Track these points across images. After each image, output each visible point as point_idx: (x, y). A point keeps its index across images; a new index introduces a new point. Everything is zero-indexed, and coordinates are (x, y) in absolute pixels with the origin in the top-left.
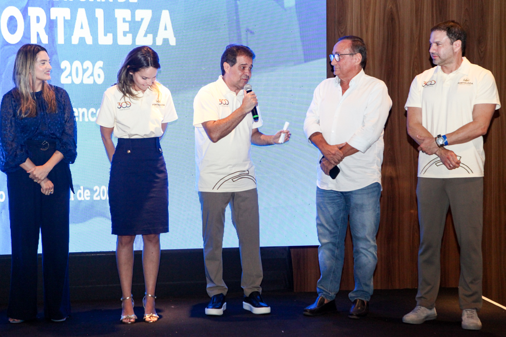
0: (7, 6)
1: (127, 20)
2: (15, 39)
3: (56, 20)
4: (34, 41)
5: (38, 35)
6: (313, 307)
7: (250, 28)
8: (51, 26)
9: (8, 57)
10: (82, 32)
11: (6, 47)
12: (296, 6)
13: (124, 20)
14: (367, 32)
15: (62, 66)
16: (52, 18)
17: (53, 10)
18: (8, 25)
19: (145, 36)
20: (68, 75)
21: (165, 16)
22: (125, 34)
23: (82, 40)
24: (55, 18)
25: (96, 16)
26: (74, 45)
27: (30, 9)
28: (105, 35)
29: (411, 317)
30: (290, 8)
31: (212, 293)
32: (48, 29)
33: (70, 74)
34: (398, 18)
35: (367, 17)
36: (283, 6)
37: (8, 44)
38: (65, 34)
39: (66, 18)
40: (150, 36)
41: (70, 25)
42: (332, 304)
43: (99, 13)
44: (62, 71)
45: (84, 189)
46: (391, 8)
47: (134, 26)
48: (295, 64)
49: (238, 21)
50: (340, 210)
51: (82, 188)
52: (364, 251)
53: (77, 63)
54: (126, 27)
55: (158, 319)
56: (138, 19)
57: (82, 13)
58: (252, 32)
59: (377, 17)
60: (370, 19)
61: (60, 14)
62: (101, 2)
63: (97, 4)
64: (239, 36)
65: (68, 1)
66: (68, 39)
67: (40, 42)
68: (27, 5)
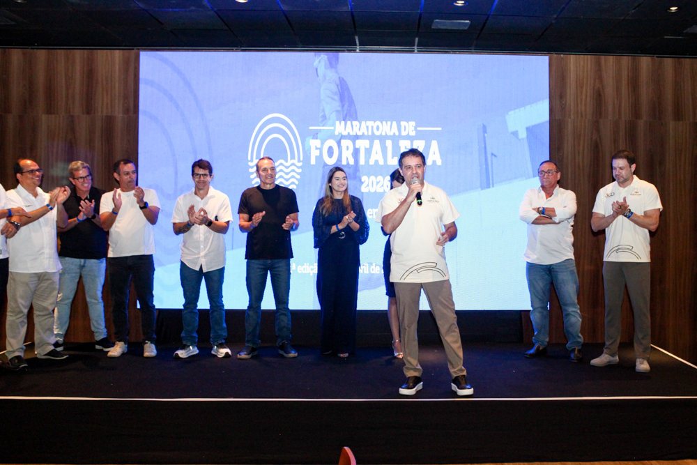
0: (328, 139)
2: (331, 162)
3: (360, 148)
5: (347, 159)
6: (532, 351)
7: (495, 154)
8: (356, 152)
10: (376, 156)
11: (326, 167)
12: (527, 137)
14: (579, 156)
15: (363, 180)
16: (357, 147)
17: (357, 141)
18: (328, 152)
20: (366, 186)
21: (434, 144)
23: (376, 162)
25: (387, 145)
26: (371, 166)
27: (342, 141)
28: (393, 158)
29: (596, 362)
30: (523, 139)
32: (354, 155)
33: (368, 185)
34: (601, 145)
35: (579, 145)
36: (518, 138)
37: (327, 165)
38: (365, 158)
39: (366, 147)
41: (368, 151)
42: (545, 349)
43: (389, 143)
44: (363, 183)
45: (376, 265)
46: (596, 139)
48: (528, 178)
49: (485, 148)
51: (374, 264)
52: (573, 313)
53: (373, 178)
57: (377, 143)
58: (495, 156)
59: (586, 145)
60: (581, 146)
61: (362, 144)
62: (390, 136)
63: (387, 137)
64: (486, 159)
65: (368, 136)
66: (367, 161)
67: (348, 163)
68: (341, 139)
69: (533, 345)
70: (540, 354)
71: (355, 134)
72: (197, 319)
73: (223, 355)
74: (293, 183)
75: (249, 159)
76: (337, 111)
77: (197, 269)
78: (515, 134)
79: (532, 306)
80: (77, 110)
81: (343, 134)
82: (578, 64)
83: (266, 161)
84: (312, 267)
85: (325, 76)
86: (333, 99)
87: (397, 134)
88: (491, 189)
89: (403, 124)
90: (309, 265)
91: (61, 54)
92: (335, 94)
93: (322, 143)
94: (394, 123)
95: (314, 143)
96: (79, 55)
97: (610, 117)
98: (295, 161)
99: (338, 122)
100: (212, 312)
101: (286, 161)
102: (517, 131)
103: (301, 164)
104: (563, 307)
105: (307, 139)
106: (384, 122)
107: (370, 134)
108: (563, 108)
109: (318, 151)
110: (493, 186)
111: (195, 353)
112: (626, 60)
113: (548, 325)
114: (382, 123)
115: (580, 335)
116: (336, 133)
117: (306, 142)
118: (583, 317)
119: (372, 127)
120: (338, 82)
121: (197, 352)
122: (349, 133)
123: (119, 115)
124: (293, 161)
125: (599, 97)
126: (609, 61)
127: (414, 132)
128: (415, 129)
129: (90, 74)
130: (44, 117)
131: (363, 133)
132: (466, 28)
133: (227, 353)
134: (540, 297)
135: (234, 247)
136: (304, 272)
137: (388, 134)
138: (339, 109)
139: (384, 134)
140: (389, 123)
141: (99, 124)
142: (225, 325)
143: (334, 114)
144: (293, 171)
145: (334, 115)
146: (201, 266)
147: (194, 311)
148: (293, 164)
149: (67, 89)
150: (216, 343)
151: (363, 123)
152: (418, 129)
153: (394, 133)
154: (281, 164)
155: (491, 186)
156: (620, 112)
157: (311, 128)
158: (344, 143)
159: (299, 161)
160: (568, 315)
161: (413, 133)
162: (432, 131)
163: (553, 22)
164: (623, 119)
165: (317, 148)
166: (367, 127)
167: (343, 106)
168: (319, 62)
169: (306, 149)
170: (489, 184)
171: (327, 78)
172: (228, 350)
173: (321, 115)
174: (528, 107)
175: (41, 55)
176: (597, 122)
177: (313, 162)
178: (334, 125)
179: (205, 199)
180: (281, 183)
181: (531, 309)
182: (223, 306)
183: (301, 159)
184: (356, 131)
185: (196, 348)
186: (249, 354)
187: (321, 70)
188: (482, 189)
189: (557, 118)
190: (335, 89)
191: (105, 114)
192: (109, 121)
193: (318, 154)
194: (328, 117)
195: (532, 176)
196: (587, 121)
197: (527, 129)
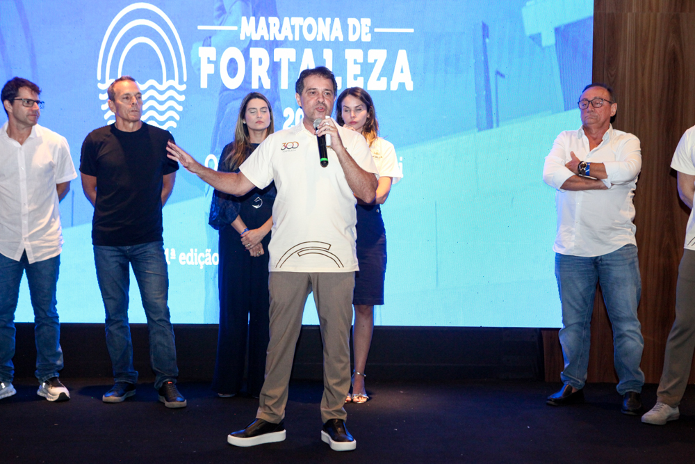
0: (228, 47)
1: (358, 61)
2: (233, 83)
3: (280, 62)
4: (255, 86)
5: (260, 79)
6: (558, 395)
7: (502, 71)
8: (274, 69)
9: (226, 104)
11: (225, 93)
12: (556, 44)
13: (355, 62)
14: (643, 74)
15: (285, 115)
16: (276, 59)
17: (277, 51)
18: (228, 68)
19: (379, 79)
20: (292, 124)
21: (402, 55)
22: (356, 77)
24: (278, 60)
25: (324, 58)
27: (252, 50)
29: (650, 416)
30: (549, 47)
32: (271, 72)
34: (683, 58)
36: (540, 45)
37: (227, 89)
39: (291, 61)
40: (384, 80)
41: (295, 67)
43: (328, 54)
44: (285, 119)
46: (674, 45)
47: (367, 68)
48: (553, 113)
49: (486, 62)
50: (591, 286)
52: (629, 334)
54: (357, 69)
55: (368, 400)
56: (370, 60)
57: (308, 53)
58: (502, 76)
59: (656, 57)
60: (648, 59)
61: (284, 56)
62: (330, 41)
63: (325, 44)
64: (487, 80)
65: (294, 41)
67: (261, 87)
68: (250, 45)
69: (561, 384)
70: (573, 399)
71: (272, 39)
72: (14, 339)
73: (56, 398)
74: (171, 118)
75: (99, 77)
76: (244, 1)
77: (18, 258)
78: (536, 38)
79: (564, 322)
81: (253, 39)
83: (126, 83)
84: (202, 255)
87: (341, 39)
88: (495, 130)
89: (352, 21)
90: (198, 253)
93: (219, 53)
94: (337, 20)
95: (205, 53)
98: (175, 83)
99: (244, 19)
100: (39, 327)
101: (160, 82)
102: (540, 34)
103: (183, 88)
104: (614, 323)
105: (194, 46)
106: (320, 19)
107: (297, 38)
109: (212, 66)
110: (498, 126)
111: (10, 394)
113: (588, 353)
114: (316, 20)
115: (640, 370)
116: (242, 37)
117: (192, 52)
118: (645, 342)
119: (301, 27)
121: (14, 392)
122: (262, 37)
124: (171, 82)
127: (369, 35)
128: (371, 31)
131: (286, 37)
133: (63, 395)
134: (577, 307)
135: (75, 222)
136: (189, 263)
137: (327, 39)
139: (319, 39)
140: (328, 20)
142: (60, 349)
143: (238, 4)
144: (171, 98)
145: (238, 7)
146: (25, 252)
147: (9, 325)
148: (171, 88)
150: (45, 378)
151: (286, 19)
152: (377, 30)
153: (337, 38)
154: (152, 87)
155: (495, 125)
157: (200, 27)
158: (256, 53)
159: (181, 82)
160: (621, 336)
161: (367, 38)
162: (400, 34)
165: (210, 62)
166: (293, 28)
169: (193, 62)
170: (492, 122)
172: (64, 390)
173: (217, 5)
176: (677, 17)
177: (204, 84)
178: (238, 23)
179: (28, 143)
180: (152, 118)
181: (561, 326)
182: (57, 317)
183: (185, 79)
184: (275, 34)
185: (12, 386)
186: (121, 396)
188: (480, 130)
189: (607, 11)
193: (212, 72)
194: (227, 9)
195: (563, 108)
196: (659, 15)
197: (557, 30)
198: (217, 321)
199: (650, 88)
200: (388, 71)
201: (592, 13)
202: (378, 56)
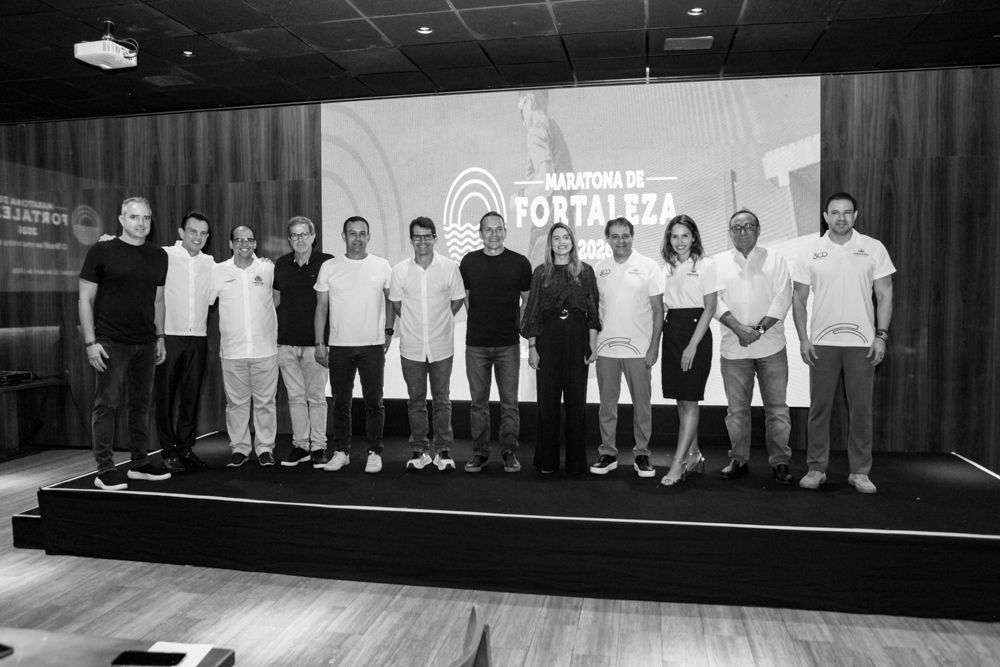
0: (537, 196)
2: (541, 223)
3: (575, 206)
5: (561, 216)
6: (728, 469)
8: (571, 211)
9: (536, 239)
10: (596, 215)
11: (535, 230)
12: (790, 184)
13: (633, 204)
16: (572, 204)
17: (572, 197)
18: (537, 212)
19: (651, 216)
21: (669, 198)
22: (633, 215)
23: (596, 222)
24: (574, 204)
25: (609, 201)
26: (589, 227)
27: (554, 198)
30: (785, 188)
31: (602, 452)
32: (568, 214)
33: (586, 251)
34: (896, 193)
36: (777, 185)
37: (537, 228)
38: (582, 217)
39: (583, 204)
40: (655, 217)
41: (586, 209)
42: (745, 466)
43: (611, 199)
46: (889, 184)
47: (641, 208)
48: (789, 239)
49: (735, 200)
52: (780, 417)
53: (592, 242)
54: (634, 209)
57: (596, 199)
59: (874, 192)
60: (867, 194)
61: (578, 201)
62: (613, 189)
63: (609, 191)
65: (585, 190)
66: (585, 222)
67: (562, 221)
68: (553, 194)
71: (569, 189)
73: (444, 467)
75: (445, 223)
76: (548, 162)
77: (423, 361)
78: (774, 181)
80: (263, 175)
81: (555, 189)
82: (864, 86)
85: (532, 120)
86: (543, 147)
87: (621, 186)
89: (629, 173)
91: (245, 114)
92: (545, 140)
93: (530, 202)
94: (618, 173)
95: (520, 202)
96: (263, 113)
97: (909, 154)
99: (548, 175)
100: (436, 412)
102: (777, 178)
104: (768, 409)
105: (512, 197)
106: (605, 173)
107: (588, 188)
108: (843, 146)
109: (525, 210)
112: (934, 76)
114: (602, 173)
116: (547, 189)
117: (511, 201)
119: (591, 179)
120: (548, 125)
122: (562, 188)
123: (306, 179)
125: (894, 128)
126: (910, 79)
127: (643, 183)
128: (644, 180)
129: (275, 135)
130: (230, 185)
131: (580, 187)
132: (709, 47)
133: (449, 466)
134: (740, 398)
137: (610, 187)
138: (550, 158)
139: (605, 187)
140: (611, 173)
141: (285, 190)
143: (544, 164)
145: (544, 167)
147: (423, 409)
149: (253, 153)
150: (439, 450)
151: (579, 174)
152: (648, 179)
153: (618, 186)
156: (924, 146)
157: (516, 183)
158: (557, 200)
160: (773, 419)
161: (641, 185)
162: (666, 181)
163: (827, 28)
164: (928, 154)
165: (523, 208)
166: (585, 180)
167: (554, 155)
168: (525, 102)
169: (511, 209)
171: (535, 121)
173: (529, 166)
174: (791, 145)
175: (226, 116)
176: (891, 162)
177: (519, 224)
178: (543, 178)
184: (571, 185)
186: (478, 466)
187: (527, 112)
189: (834, 159)
190: (543, 133)
191: (291, 179)
192: (297, 185)
193: (525, 215)
194: (536, 169)
195: (796, 233)
196: (876, 161)
197: (790, 173)
198: (535, 400)
199: (870, 217)
200: (657, 210)
201: (819, 160)
202: (650, 199)
